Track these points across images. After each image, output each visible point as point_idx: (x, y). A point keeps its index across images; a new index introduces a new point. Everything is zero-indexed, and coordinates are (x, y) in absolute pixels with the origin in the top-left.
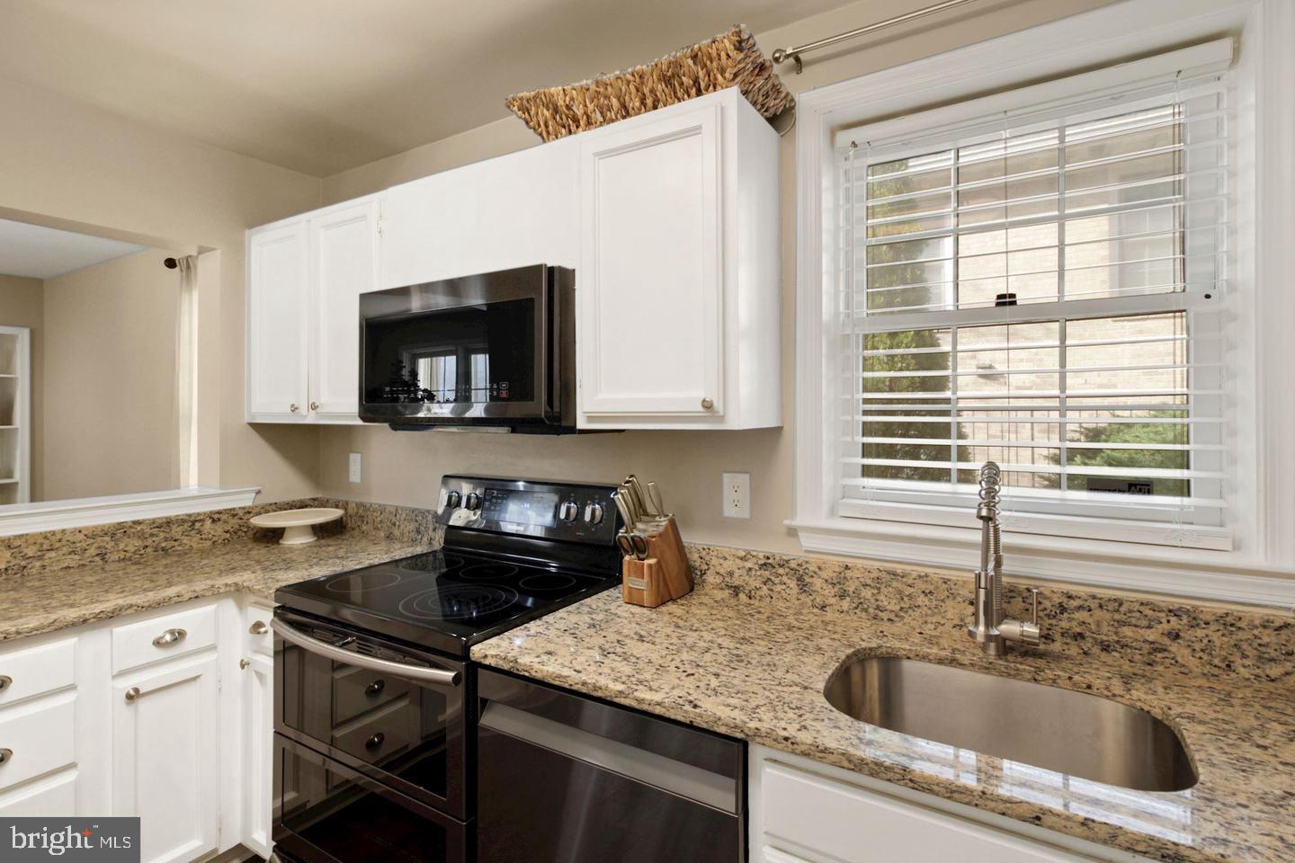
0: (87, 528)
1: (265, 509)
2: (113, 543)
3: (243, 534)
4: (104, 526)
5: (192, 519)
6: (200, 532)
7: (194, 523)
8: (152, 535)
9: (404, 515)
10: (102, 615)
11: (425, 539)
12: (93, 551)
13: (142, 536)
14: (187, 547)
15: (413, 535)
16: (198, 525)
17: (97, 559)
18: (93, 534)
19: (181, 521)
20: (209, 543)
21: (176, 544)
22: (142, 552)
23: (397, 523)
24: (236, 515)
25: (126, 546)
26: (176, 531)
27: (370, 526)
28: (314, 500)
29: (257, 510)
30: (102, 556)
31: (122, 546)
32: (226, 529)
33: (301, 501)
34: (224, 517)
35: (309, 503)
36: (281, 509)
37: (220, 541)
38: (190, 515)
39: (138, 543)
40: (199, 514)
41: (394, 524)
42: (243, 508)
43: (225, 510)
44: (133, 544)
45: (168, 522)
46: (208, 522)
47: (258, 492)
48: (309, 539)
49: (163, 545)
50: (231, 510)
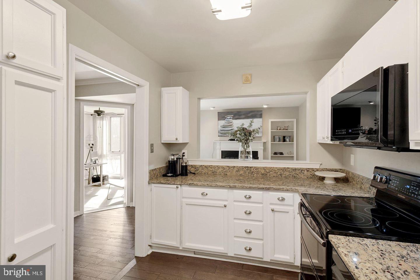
0: (278, 167)
1: (323, 170)
2: (283, 172)
3: (316, 176)
4: (281, 167)
5: (302, 169)
6: (303, 173)
7: (302, 170)
8: (292, 172)
9: (365, 181)
10: (266, 188)
11: (372, 192)
12: (279, 173)
13: (289, 171)
14: (300, 177)
15: (368, 189)
16: (303, 171)
17: (280, 175)
18: (279, 169)
19: (299, 169)
20: (306, 177)
21: (297, 175)
22: (289, 176)
23: (363, 183)
24: (314, 170)
25: (286, 174)
26: (297, 172)
27: (355, 182)
28: (341, 169)
29: (320, 170)
30: (281, 175)
31: (285, 173)
32: (311, 174)
33: (336, 169)
34: (310, 170)
35: (338, 170)
36: (328, 171)
37: (309, 177)
38: (301, 168)
39: (289, 173)
40: (303, 168)
41: (362, 183)
42: (316, 169)
43: (311, 168)
44: (287, 173)
45: (295, 169)
46: (306, 171)
47: (321, 164)
48: (333, 182)
49: (294, 175)
50: (312, 168)
